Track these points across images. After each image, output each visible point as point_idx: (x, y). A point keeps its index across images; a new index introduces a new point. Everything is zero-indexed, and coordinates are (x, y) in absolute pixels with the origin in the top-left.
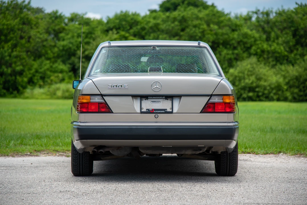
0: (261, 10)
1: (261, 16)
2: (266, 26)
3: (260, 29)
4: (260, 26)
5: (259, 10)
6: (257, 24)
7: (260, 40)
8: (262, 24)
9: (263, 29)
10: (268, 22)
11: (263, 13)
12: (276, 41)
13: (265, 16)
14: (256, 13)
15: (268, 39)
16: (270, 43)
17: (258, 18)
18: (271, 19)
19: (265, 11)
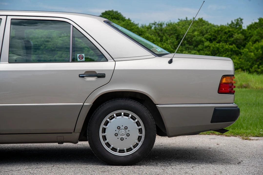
0: (157, 23)
1: (157, 26)
2: (160, 32)
3: (157, 34)
4: (157, 32)
5: (156, 23)
6: (154, 31)
7: (156, 41)
8: (158, 31)
9: (158, 34)
10: (161, 30)
11: (158, 24)
12: (166, 42)
13: (160, 26)
14: (154, 24)
15: (161, 40)
16: (162, 43)
17: (155, 27)
18: (163, 28)
19: (160, 23)
